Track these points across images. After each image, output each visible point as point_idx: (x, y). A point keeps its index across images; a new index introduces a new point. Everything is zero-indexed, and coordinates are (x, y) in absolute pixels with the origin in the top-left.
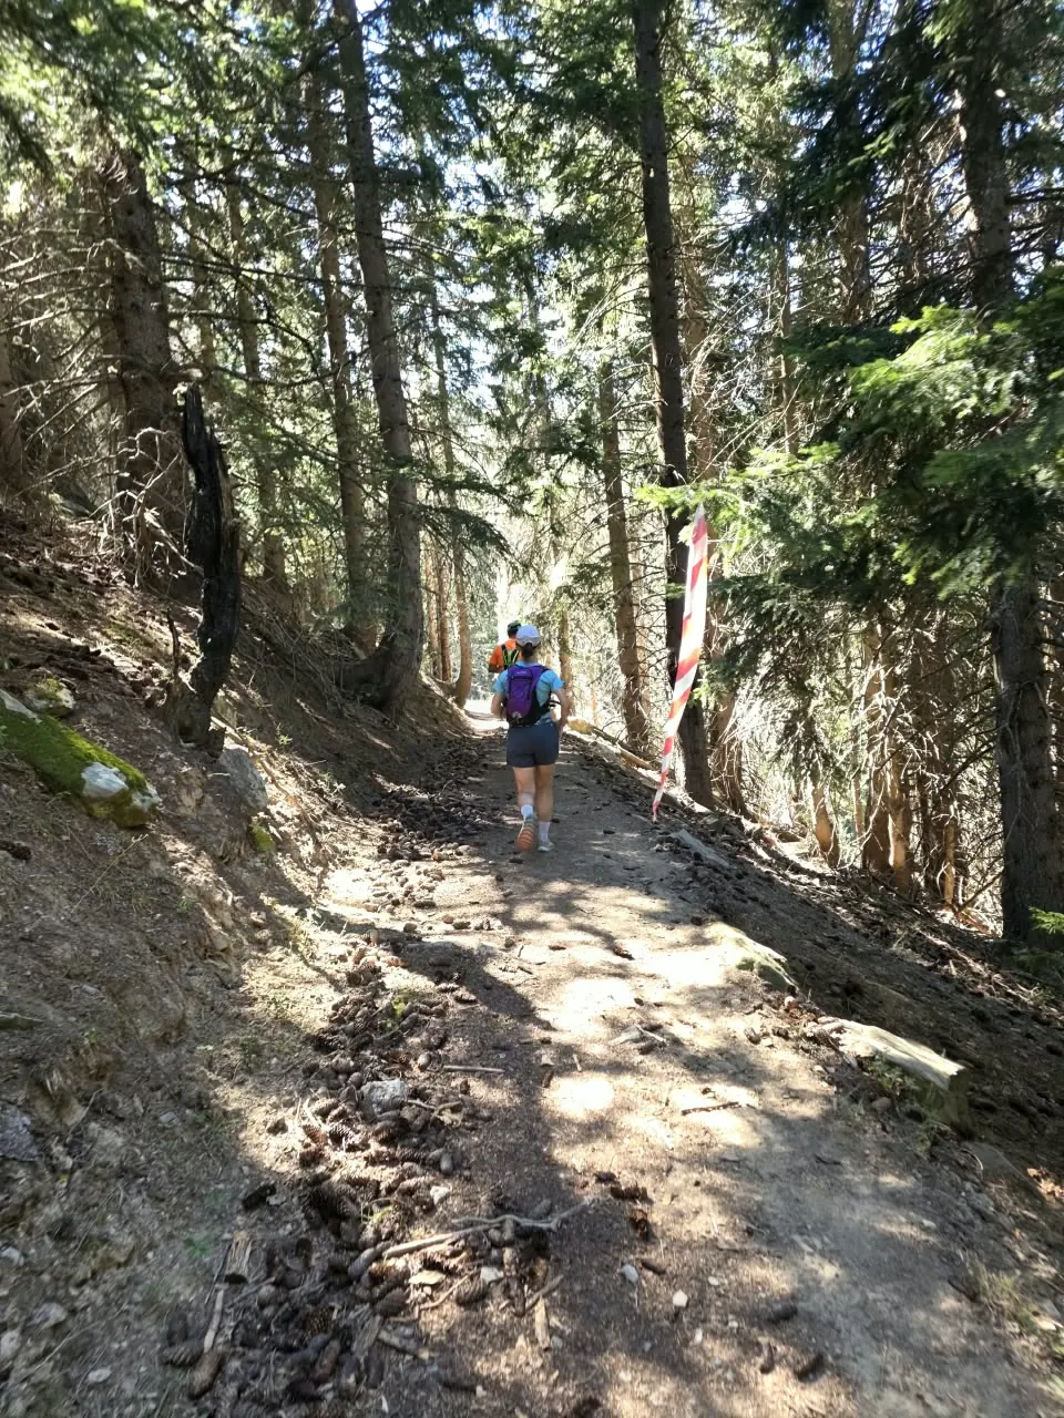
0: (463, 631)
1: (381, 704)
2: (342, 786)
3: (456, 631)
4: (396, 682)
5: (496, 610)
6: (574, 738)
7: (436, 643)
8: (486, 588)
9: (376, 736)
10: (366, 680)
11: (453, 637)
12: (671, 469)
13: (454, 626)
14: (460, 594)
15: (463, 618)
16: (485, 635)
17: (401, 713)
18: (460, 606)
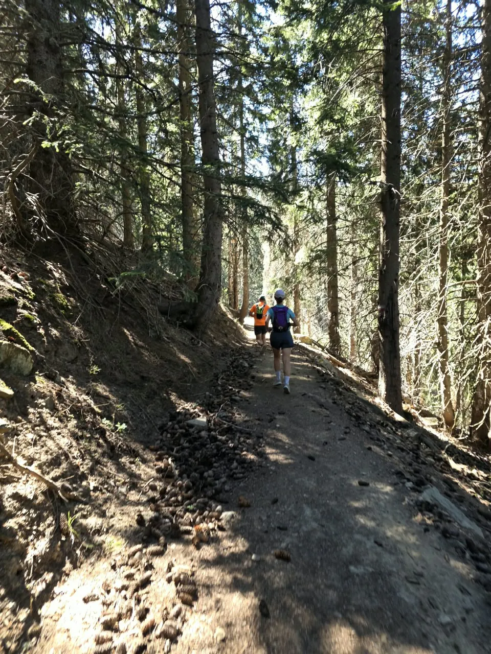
0: (245, 284)
1: (192, 327)
2: (124, 426)
3: (242, 283)
4: (202, 314)
5: (263, 274)
6: (303, 348)
7: (232, 289)
8: (259, 262)
9: (183, 353)
10: (184, 312)
11: (240, 286)
12: (391, 187)
13: (241, 280)
14: (245, 265)
15: (246, 277)
16: (256, 285)
17: (204, 333)
18: (245, 271)
